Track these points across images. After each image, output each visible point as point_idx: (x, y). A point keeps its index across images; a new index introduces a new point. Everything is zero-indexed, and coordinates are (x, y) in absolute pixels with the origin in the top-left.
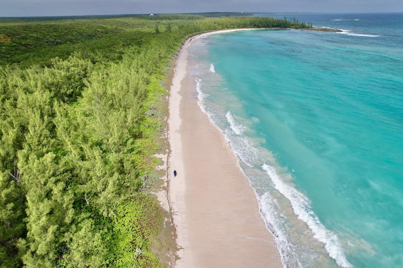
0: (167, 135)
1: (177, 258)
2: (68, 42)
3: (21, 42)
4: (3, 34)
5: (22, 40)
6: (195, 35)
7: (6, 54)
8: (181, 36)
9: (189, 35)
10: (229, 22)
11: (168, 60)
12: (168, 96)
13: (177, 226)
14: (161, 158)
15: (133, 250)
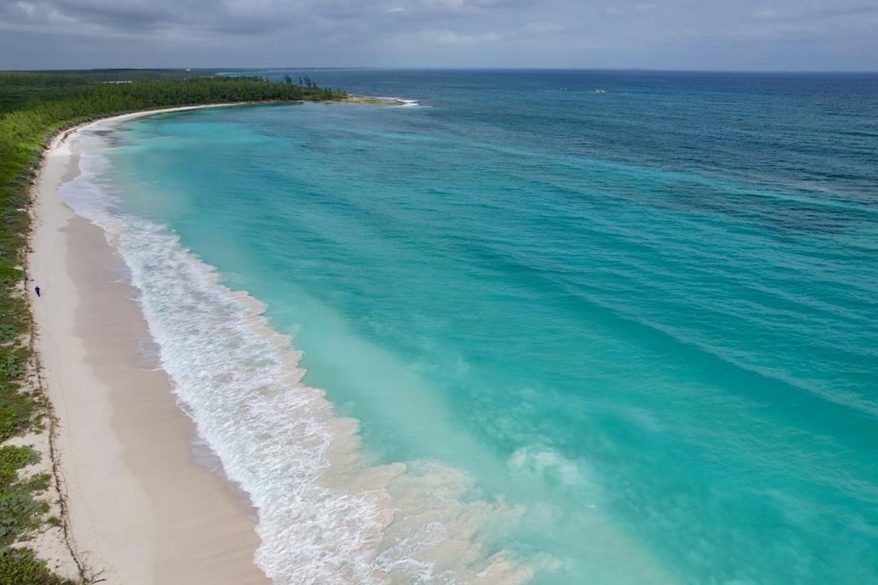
0: (40, 382)
6: (77, 125)
8: (35, 126)
9: (58, 125)
10: (161, 92)
11: (8, 189)
12: (22, 282)
14: (31, 446)
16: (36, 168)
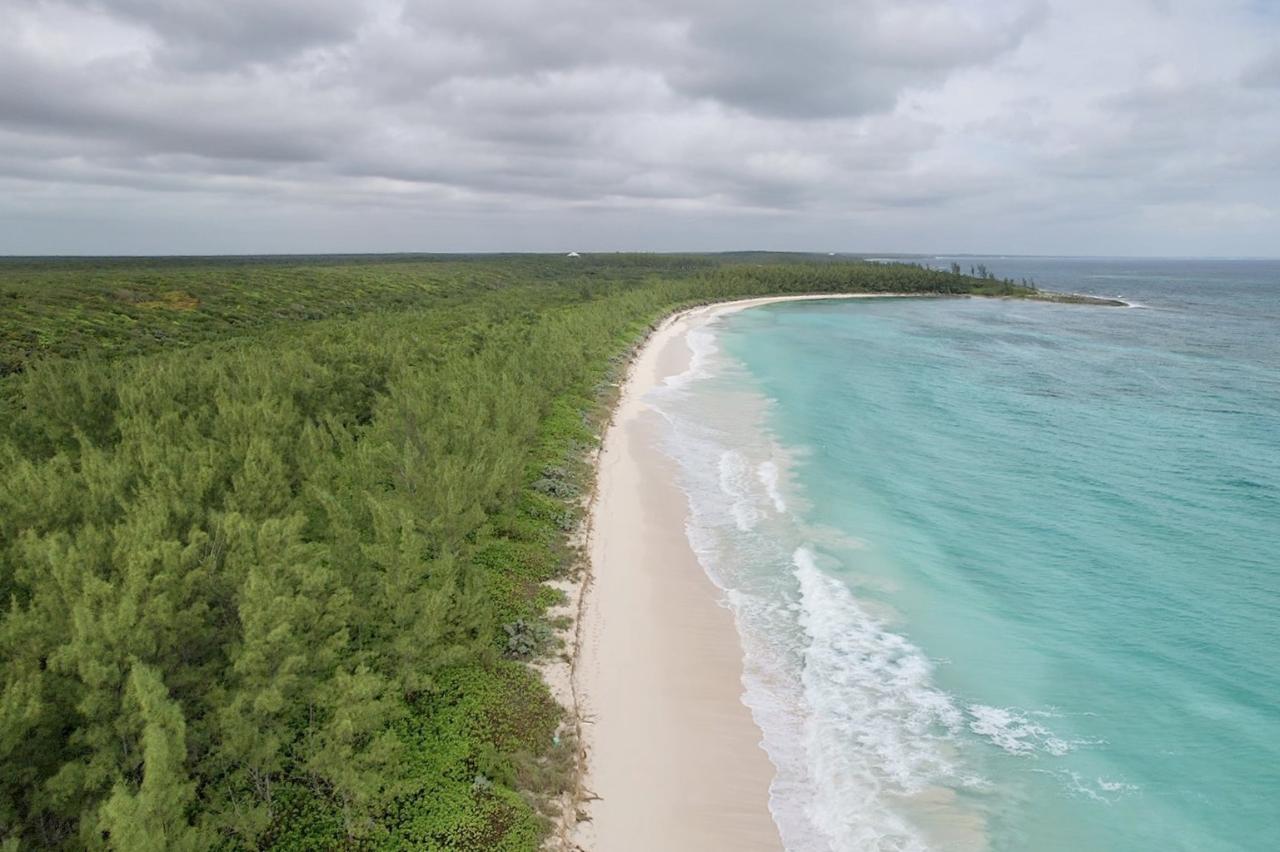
0: (587, 541)
1: (582, 817)
2: (341, 315)
3: (219, 310)
4: (178, 290)
5: (223, 307)
6: (692, 307)
7: (180, 338)
8: (649, 306)
9: (673, 307)
10: (790, 276)
11: (607, 364)
12: (597, 451)
13: (589, 747)
14: (565, 592)
15: (468, 779)
16: (639, 347)
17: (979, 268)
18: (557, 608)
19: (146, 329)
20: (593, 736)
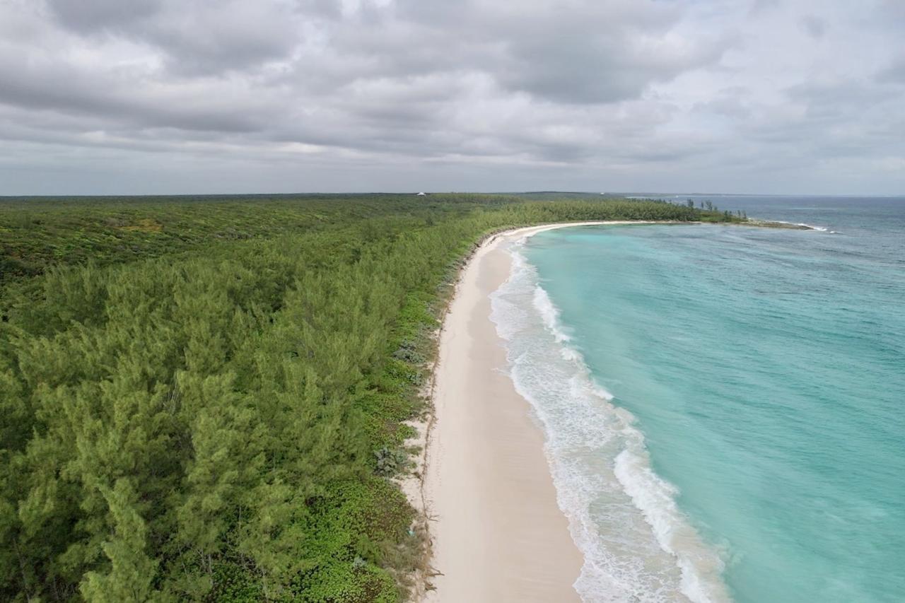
0: (432, 393)
1: (429, 587)
2: (260, 236)
3: (177, 233)
4: (149, 218)
5: (179, 230)
6: (504, 231)
8: (475, 230)
9: (490, 230)
10: (573, 208)
11: (446, 270)
12: (439, 330)
13: (434, 538)
14: (416, 428)
15: (349, 559)
16: (468, 258)
17: (707, 203)
18: (411, 440)
19: (127, 245)
20: (436, 529)
